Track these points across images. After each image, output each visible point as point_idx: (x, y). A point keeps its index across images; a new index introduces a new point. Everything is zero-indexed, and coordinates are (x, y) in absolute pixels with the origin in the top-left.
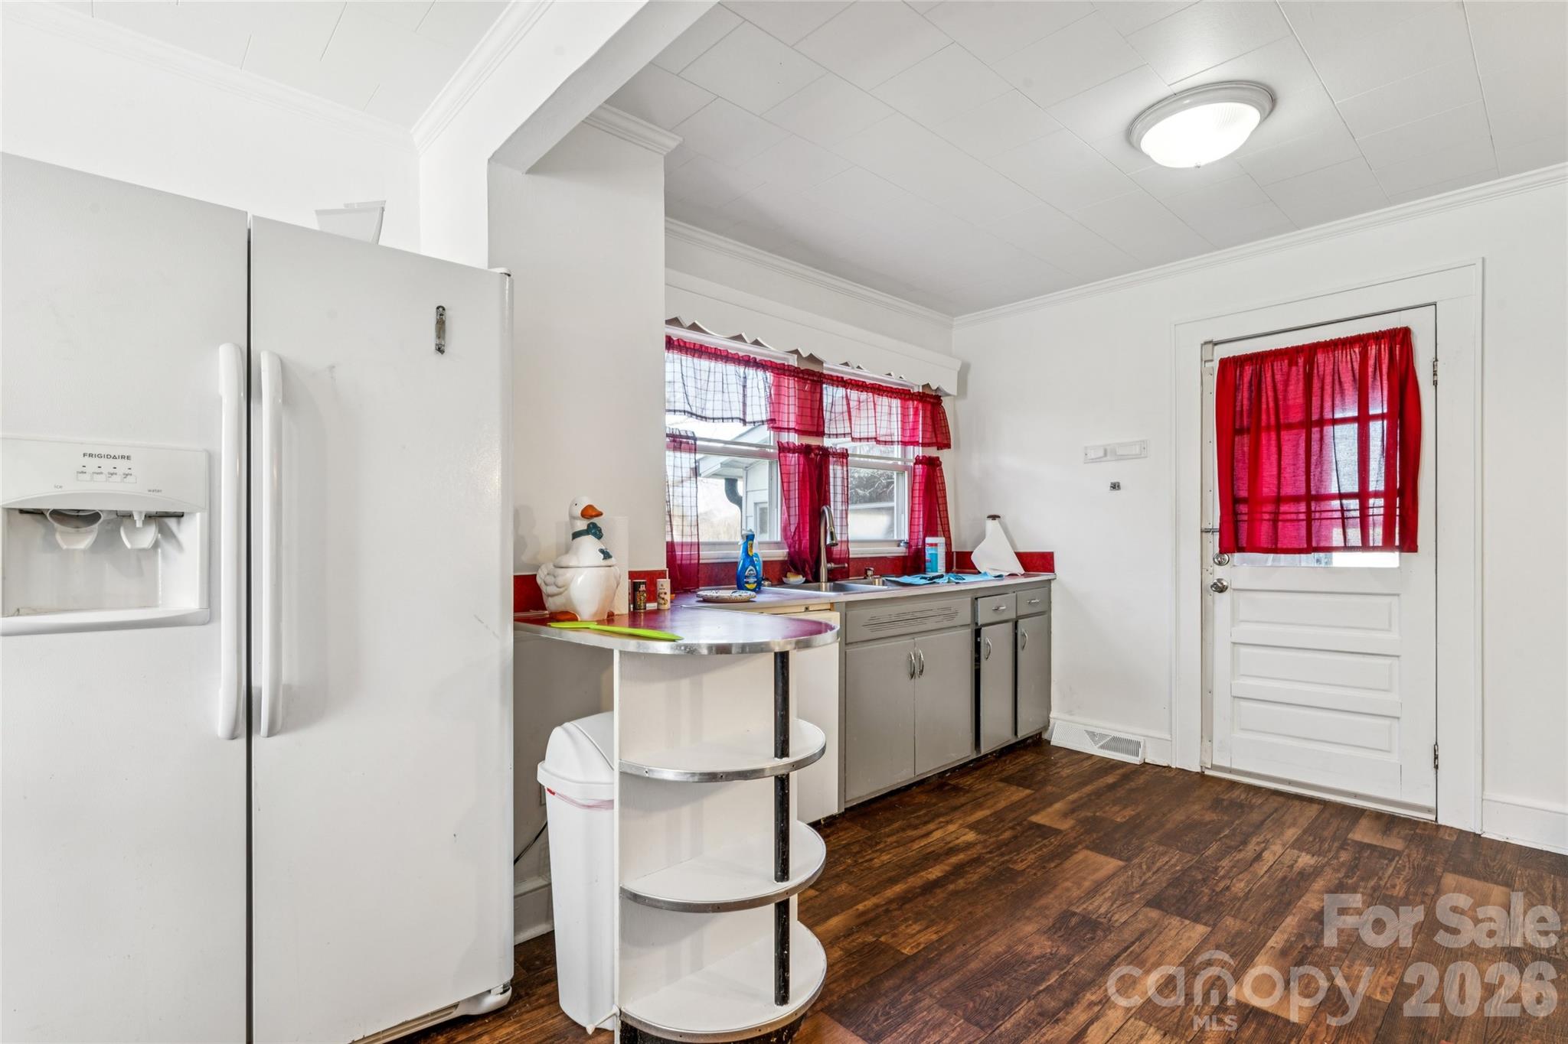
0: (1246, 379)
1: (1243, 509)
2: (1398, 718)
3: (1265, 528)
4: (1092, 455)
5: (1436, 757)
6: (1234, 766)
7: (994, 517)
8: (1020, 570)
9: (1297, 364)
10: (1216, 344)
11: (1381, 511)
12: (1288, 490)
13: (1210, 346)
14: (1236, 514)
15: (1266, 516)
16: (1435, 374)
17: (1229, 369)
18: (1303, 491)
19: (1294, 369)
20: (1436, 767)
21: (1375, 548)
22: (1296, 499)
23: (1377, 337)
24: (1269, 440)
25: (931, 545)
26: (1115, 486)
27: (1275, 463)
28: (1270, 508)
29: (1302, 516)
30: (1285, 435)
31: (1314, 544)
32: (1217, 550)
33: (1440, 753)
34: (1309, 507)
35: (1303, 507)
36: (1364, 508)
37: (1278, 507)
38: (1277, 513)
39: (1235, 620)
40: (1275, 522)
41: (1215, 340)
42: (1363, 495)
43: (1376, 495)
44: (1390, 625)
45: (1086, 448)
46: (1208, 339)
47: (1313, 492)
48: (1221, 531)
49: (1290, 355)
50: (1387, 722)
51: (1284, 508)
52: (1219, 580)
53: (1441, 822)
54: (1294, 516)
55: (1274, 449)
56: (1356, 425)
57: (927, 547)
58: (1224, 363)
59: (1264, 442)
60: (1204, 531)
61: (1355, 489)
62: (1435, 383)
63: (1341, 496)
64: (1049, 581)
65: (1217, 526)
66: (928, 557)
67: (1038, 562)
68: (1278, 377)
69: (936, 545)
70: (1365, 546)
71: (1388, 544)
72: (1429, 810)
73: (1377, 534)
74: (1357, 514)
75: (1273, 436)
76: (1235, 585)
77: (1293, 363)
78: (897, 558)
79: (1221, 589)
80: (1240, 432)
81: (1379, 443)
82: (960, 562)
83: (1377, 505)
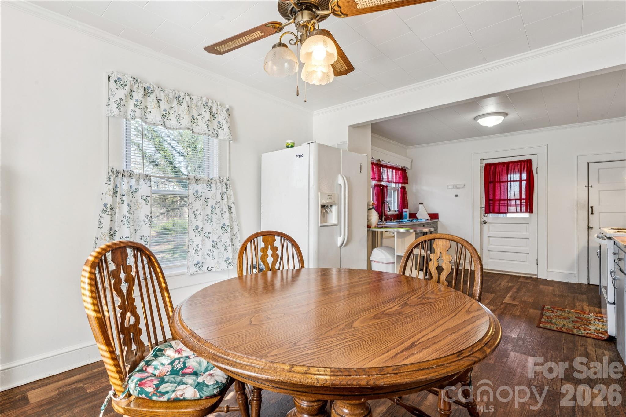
0: (492, 169)
1: (491, 202)
2: (528, 253)
3: (497, 207)
4: (451, 187)
5: (537, 262)
6: (488, 268)
7: (421, 204)
8: (429, 218)
9: (505, 166)
10: (484, 160)
11: (525, 203)
12: (502, 198)
13: (482, 160)
14: (489, 203)
15: (497, 204)
16: (537, 171)
17: (488, 167)
18: (506, 198)
19: (504, 168)
20: (537, 264)
21: (523, 212)
22: (504, 200)
23: (524, 161)
24: (498, 185)
25: (405, 211)
26: (456, 196)
27: (499, 191)
28: (498, 202)
29: (506, 204)
30: (502, 184)
31: (509, 211)
32: (484, 213)
33: (538, 261)
34: (508, 202)
35: (506, 202)
36: (521, 202)
37: (500, 202)
38: (500, 203)
39: (489, 230)
40: (499, 205)
41: (484, 158)
42: (520, 199)
43: (524, 199)
44: (527, 231)
45: (448, 185)
46: (482, 158)
47: (509, 198)
48: (485, 208)
49: (503, 164)
50: (526, 255)
51: (501, 202)
52: (484, 220)
53: (538, 277)
54: (504, 204)
55: (499, 188)
56: (519, 182)
57: (404, 212)
58: (486, 165)
59: (496, 185)
60: (481, 208)
61: (519, 197)
62: (537, 173)
63: (516, 199)
64: (437, 221)
65: (484, 207)
66: (404, 215)
67: (434, 216)
68: (500, 169)
69: (407, 211)
70: (521, 212)
71: (526, 211)
72: (535, 275)
73: (524, 208)
74: (519, 204)
75: (499, 184)
76: (489, 222)
77: (504, 166)
78: (396, 215)
79: (485, 223)
80: (491, 182)
81: (524, 187)
82: (413, 216)
83: (524, 202)
